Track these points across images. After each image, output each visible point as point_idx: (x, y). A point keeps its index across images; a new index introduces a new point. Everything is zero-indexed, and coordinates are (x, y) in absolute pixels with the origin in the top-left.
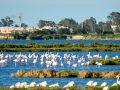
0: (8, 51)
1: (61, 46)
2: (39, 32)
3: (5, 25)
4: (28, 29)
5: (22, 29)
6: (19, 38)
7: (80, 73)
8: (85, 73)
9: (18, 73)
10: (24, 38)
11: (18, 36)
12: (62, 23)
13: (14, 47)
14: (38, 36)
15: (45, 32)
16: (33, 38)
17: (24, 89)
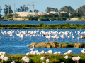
0: (25, 29)
1: (62, 25)
2: (46, 16)
3: (23, 11)
4: (39, 14)
5: (35, 13)
6: (33, 19)
7: (76, 44)
8: (79, 44)
9: (32, 44)
10: (36, 20)
11: (31, 18)
12: (63, 9)
13: (29, 26)
14: (46, 18)
16: (42, 20)
17: (36, 55)
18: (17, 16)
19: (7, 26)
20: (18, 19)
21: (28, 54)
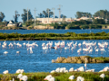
0: (48, 40)
2: (76, 22)
5: (61, 20)
9: (58, 59)
15: (82, 22)
17: (63, 73)
19: (26, 36)
21: (53, 72)
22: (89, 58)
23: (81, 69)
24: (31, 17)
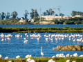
0: (50, 32)
2: (72, 19)
4: (64, 17)
9: (58, 47)
10: (62, 23)
11: (57, 22)
13: (54, 29)
14: (71, 22)
15: (76, 19)
16: (67, 24)
18: (43, 20)
20: (44, 23)
22: (81, 47)
23: (75, 55)
24: (37, 15)
